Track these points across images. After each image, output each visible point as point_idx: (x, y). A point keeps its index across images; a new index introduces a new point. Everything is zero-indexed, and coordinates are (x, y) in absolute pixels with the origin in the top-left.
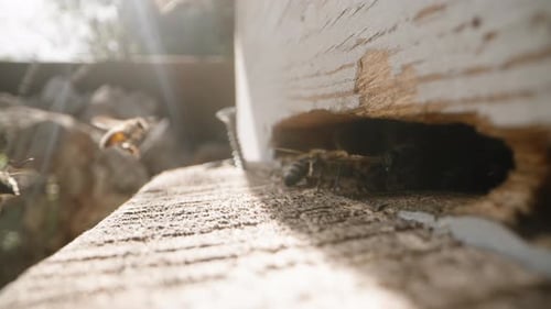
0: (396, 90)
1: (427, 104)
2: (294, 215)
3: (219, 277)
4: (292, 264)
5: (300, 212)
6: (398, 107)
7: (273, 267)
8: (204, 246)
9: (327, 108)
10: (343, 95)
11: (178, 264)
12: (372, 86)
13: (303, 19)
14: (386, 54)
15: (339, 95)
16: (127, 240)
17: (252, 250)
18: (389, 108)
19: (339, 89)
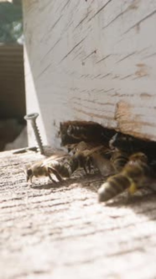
0: (134, 124)
1: (146, 135)
2: (87, 184)
3: (67, 209)
4: (92, 204)
5: (90, 183)
6: (135, 133)
7: (85, 205)
8: (52, 200)
9: (100, 123)
10: (109, 118)
11: (46, 207)
12: (123, 118)
13: (83, 64)
14: (129, 106)
15: (106, 118)
16: (12, 200)
17: (74, 200)
18: (131, 131)
19: (107, 114)
